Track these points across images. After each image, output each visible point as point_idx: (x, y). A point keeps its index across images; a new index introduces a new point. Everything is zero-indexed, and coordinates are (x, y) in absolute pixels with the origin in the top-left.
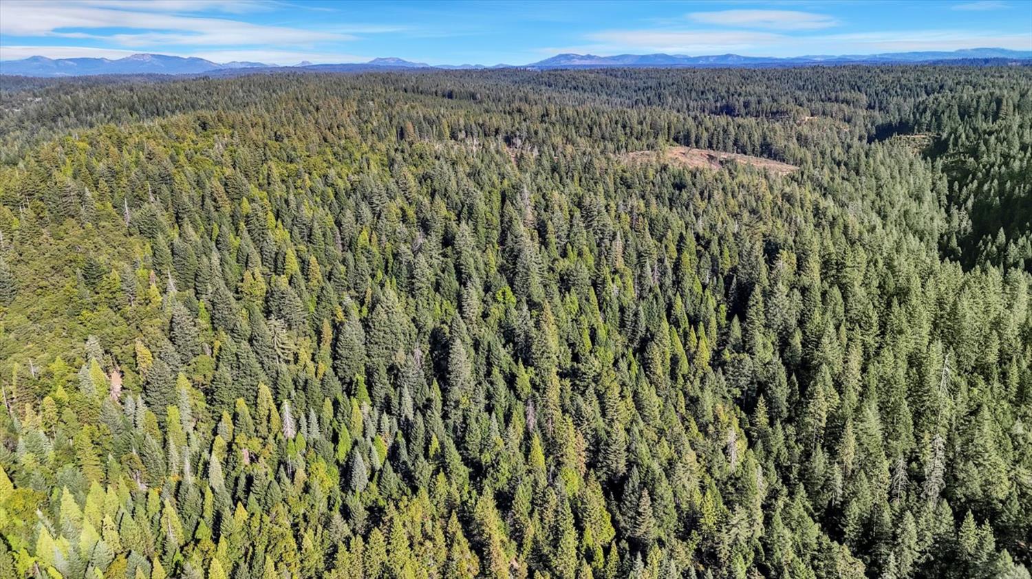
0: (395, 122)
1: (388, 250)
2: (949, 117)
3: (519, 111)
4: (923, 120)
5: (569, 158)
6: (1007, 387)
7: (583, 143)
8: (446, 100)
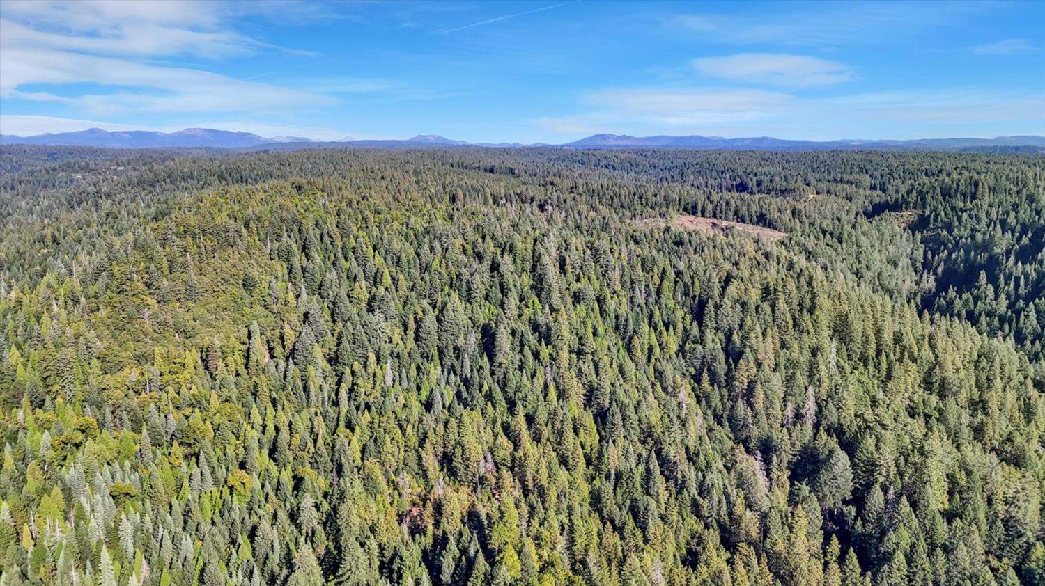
0: (448, 190)
1: (453, 272)
2: (932, 197)
3: (552, 184)
4: (910, 199)
5: (590, 219)
6: (879, 371)
7: (604, 210)
8: (488, 174)
